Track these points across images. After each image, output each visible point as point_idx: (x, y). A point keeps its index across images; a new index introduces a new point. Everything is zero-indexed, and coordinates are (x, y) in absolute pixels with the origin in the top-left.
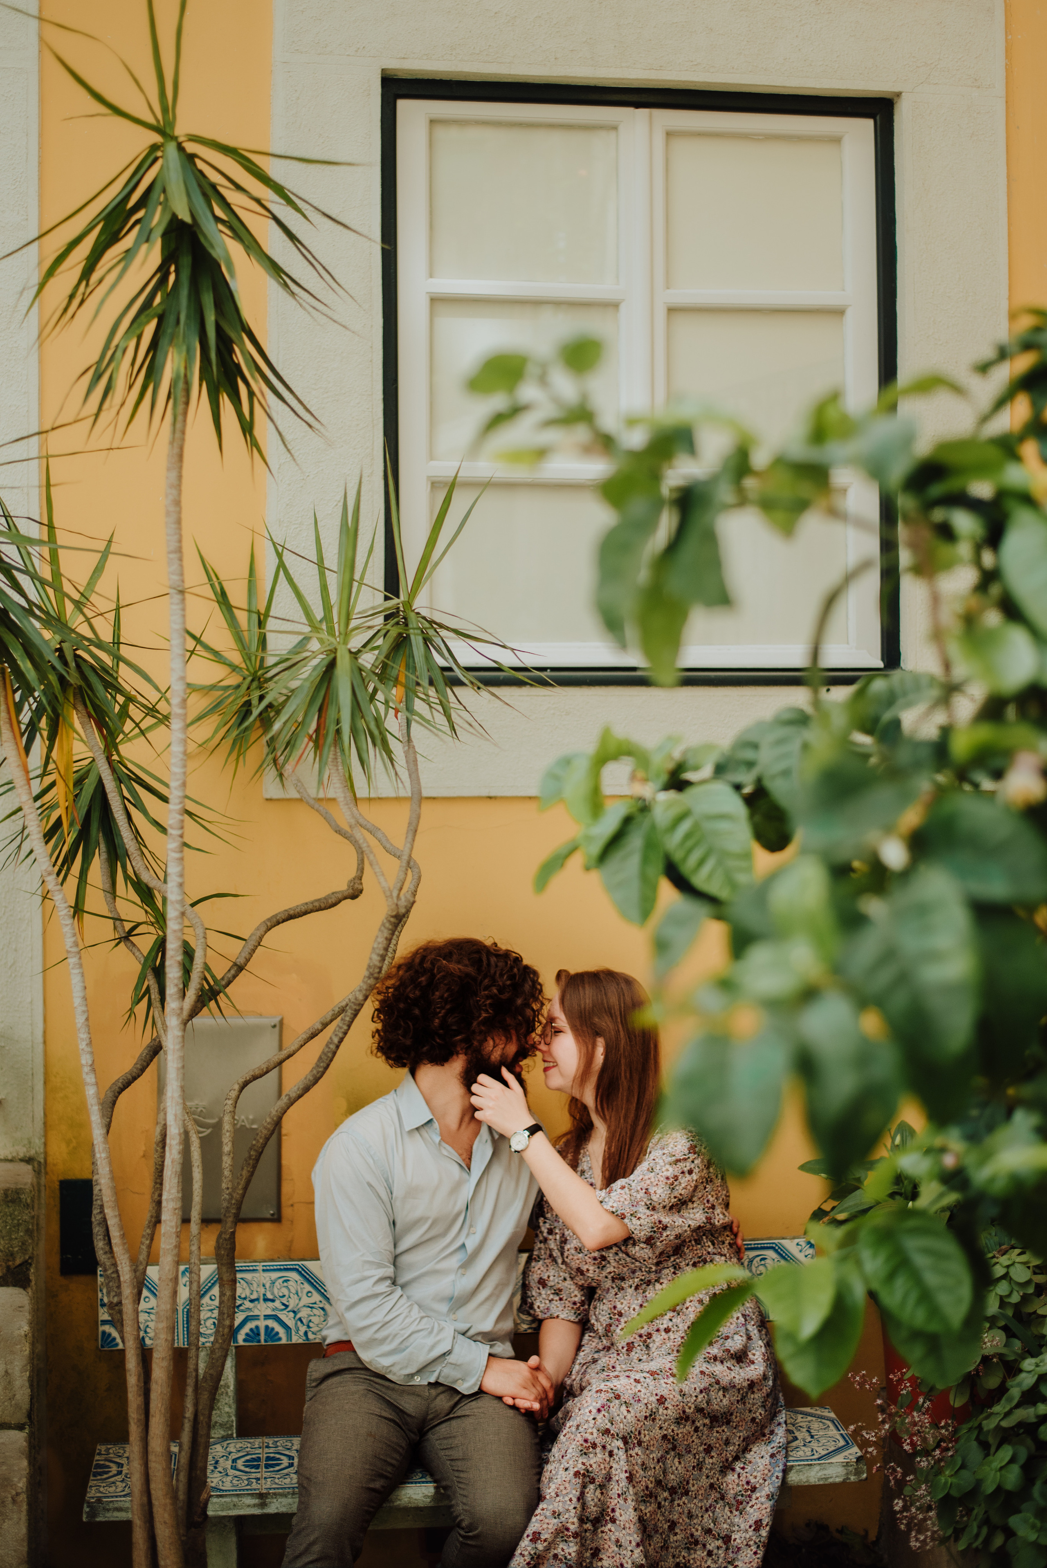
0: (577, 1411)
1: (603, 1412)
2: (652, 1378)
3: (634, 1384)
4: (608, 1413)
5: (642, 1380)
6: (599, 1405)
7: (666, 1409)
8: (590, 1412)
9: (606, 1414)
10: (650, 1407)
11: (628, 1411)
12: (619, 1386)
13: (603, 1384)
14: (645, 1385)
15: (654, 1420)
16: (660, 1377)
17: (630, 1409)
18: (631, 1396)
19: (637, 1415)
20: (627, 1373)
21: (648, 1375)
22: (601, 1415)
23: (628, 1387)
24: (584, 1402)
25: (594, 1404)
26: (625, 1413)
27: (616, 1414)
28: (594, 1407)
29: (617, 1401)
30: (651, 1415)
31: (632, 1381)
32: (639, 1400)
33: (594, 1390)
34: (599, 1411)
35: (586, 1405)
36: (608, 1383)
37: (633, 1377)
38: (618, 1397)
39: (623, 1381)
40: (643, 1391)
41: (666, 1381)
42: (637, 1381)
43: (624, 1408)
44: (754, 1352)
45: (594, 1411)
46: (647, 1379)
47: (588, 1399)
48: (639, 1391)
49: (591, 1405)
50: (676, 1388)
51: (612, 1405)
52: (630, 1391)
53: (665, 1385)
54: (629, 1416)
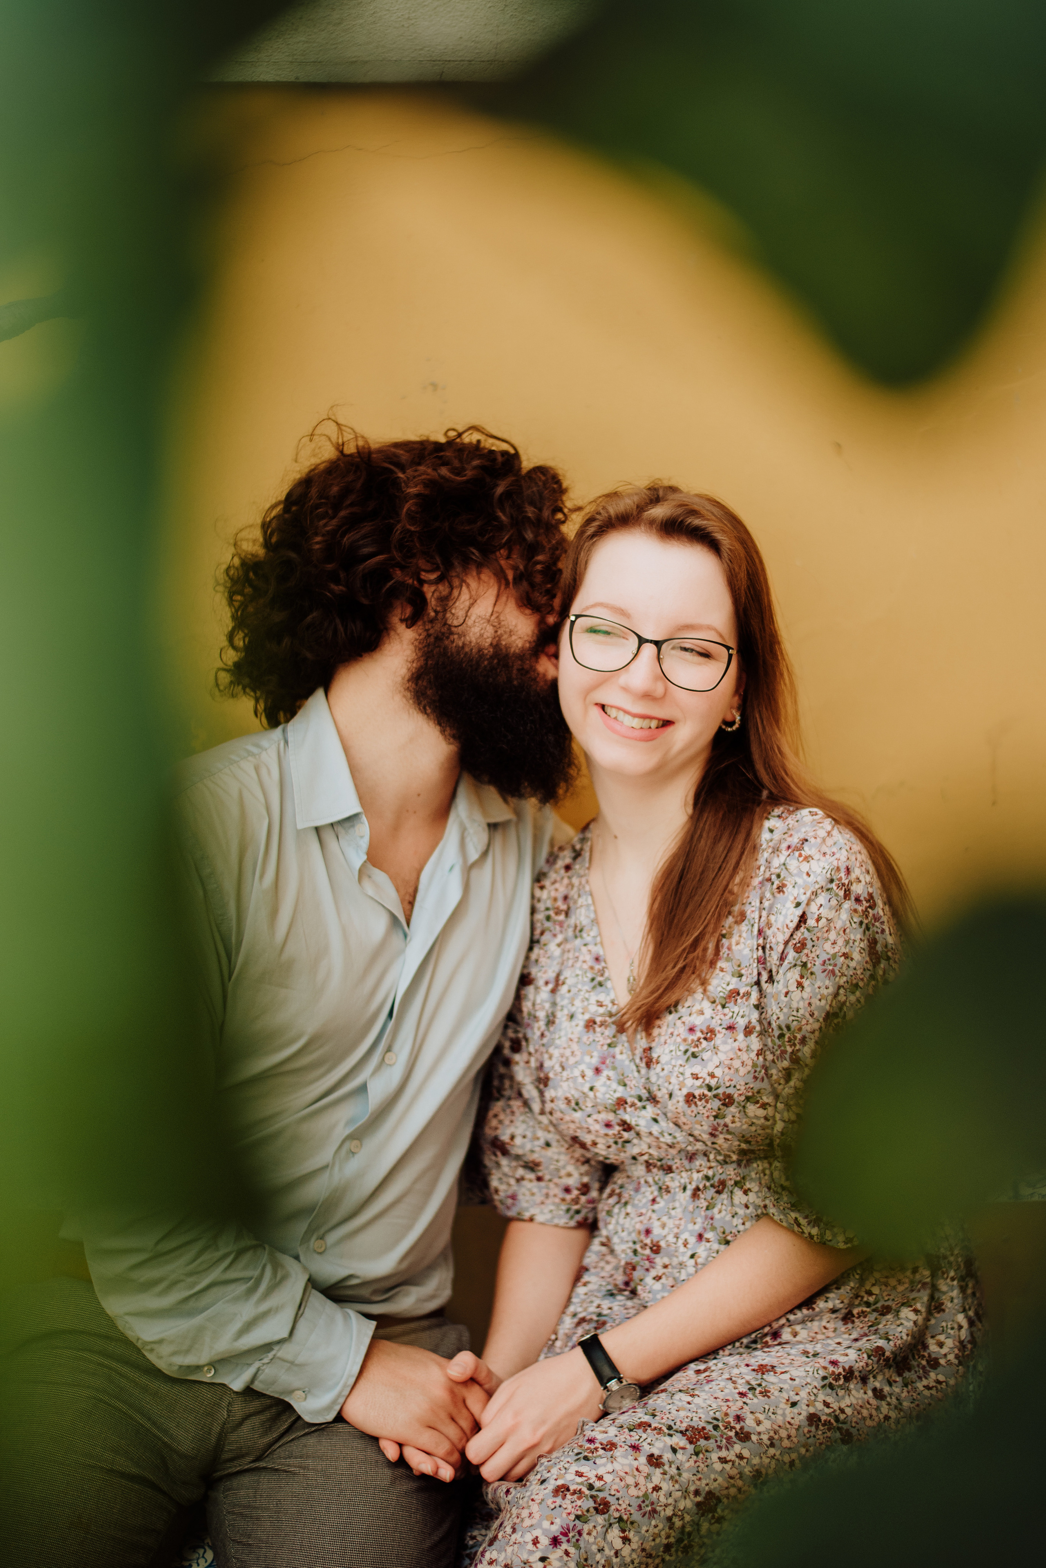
0: (509, 1530)
1: (565, 1546)
2: (690, 1448)
3: (646, 1469)
4: (577, 1547)
5: (668, 1456)
6: (555, 1529)
7: (720, 1520)
8: (535, 1542)
9: (572, 1550)
10: (678, 1523)
11: (626, 1540)
12: (608, 1478)
13: (574, 1468)
14: (673, 1471)
15: (686, 1550)
16: (711, 1444)
17: (631, 1535)
18: (635, 1503)
19: (648, 1545)
20: (635, 1437)
21: (681, 1441)
22: (559, 1552)
23: (630, 1480)
24: (525, 1513)
25: (546, 1524)
26: (618, 1544)
27: (594, 1548)
28: (545, 1532)
29: (600, 1519)
30: (679, 1541)
31: (643, 1460)
32: (654, 1511)
33: (551, 1485)
34: (555, 1542)
35: (527, 1522)
36: (585, 1468)
37: (646, 1449)
38: (602, 1507)
39: (623, 1460)
40: (665, 1486)
41: (723, 1453)
42: (654, 1461)
43: (615, 1534)
44: (942, 1338)
45: (545, 1541)
46: (680, 1455)
47: (535, 1508)
48: (657, 1489)
49: (539, 1525)
50: (747, 1470)
51: (586, 1528)
52: (633, 1491)
53: (718, 1466)
54: (626, 1551)
